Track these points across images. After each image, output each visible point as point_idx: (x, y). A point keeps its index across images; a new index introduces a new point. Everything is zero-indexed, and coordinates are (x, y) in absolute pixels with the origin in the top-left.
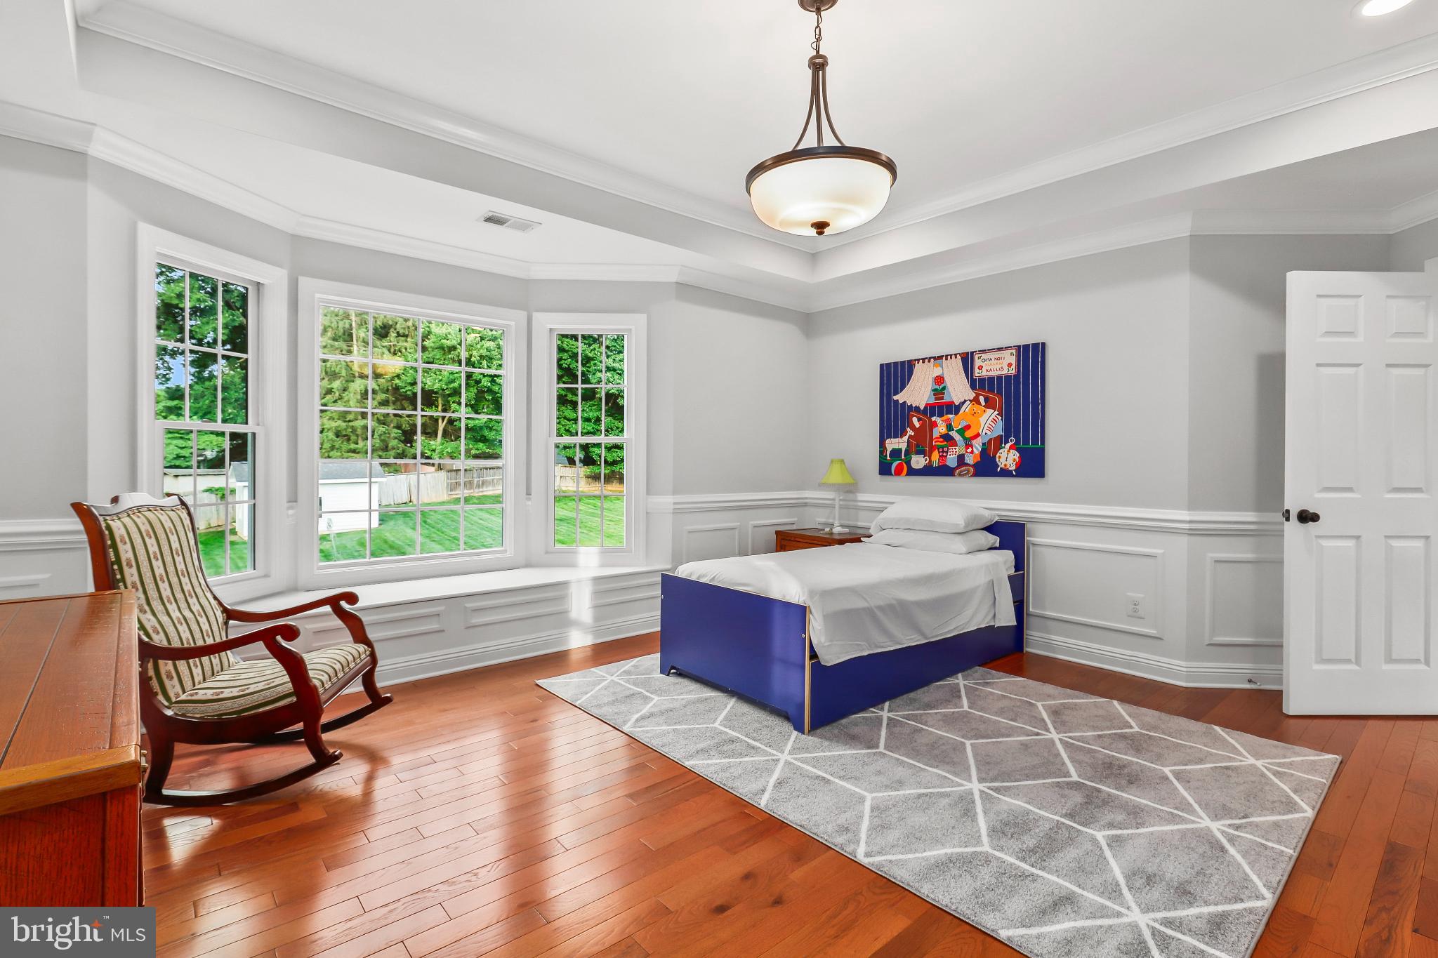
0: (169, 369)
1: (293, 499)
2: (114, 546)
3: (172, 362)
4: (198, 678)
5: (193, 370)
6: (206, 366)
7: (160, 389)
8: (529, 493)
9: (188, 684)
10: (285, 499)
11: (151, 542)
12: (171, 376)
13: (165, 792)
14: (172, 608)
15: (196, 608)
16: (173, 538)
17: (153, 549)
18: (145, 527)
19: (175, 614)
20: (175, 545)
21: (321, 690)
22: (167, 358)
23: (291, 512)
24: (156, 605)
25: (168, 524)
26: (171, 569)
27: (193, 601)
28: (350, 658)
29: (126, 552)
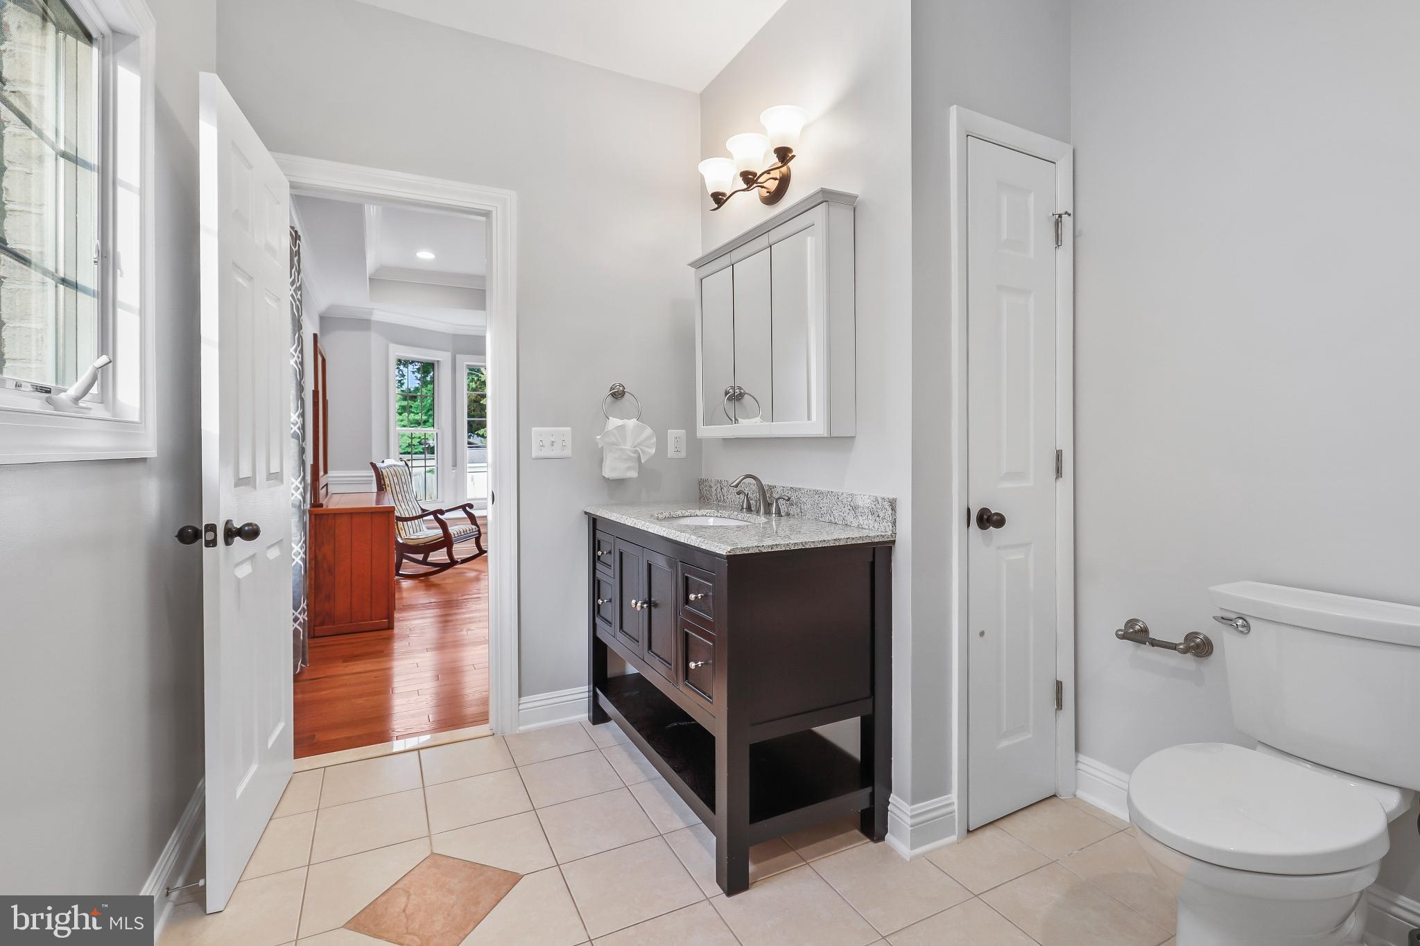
0: (403, 376)
1: (455, 465)
2: (383, 478)
3: (405, 370)
4: (412, 532)
5: (419, 376)
6: (428, 372)
7: (398, 391)
9: (408, 534)
10: (451, 464)
11: (395, 478)
12: (404, 381)
13: (400, 572)
14: (402, 504)
15: (411, 506)
16: (403, 478)
17: (396, 481)
18: (393, 472)
19: (404, 507)
20: (404, 480)
21: (453, 536)
22: (401, 367)
23: (453, 471)
24: (397, 502)
25: (401, 472)
26: (402, 490)
27: (410, 503)
28: (468, 529)
29: (387, 482)
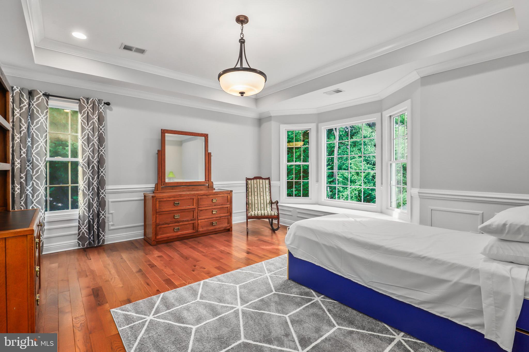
8: (382, 184)
10: (315, 181)
